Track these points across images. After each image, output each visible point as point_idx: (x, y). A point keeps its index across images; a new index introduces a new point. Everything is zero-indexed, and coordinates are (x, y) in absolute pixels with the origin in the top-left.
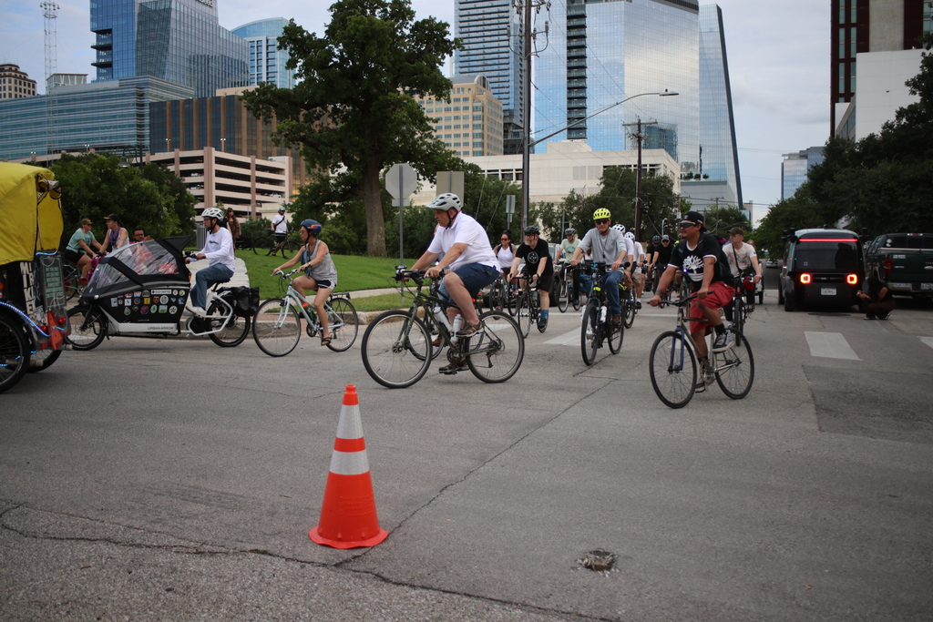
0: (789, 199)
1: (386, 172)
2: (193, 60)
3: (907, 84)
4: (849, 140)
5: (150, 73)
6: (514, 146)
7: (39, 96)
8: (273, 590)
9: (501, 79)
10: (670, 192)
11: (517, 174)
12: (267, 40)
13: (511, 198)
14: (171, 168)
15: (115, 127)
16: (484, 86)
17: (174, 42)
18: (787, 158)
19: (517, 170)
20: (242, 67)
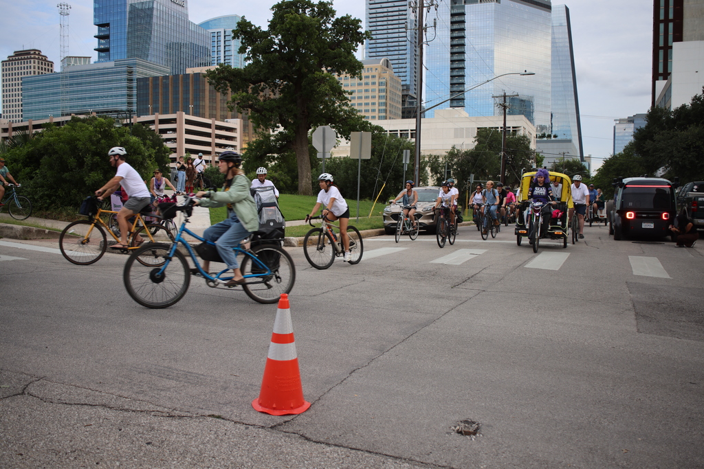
0: (619, 154)
1: (313, 131)
2: (170, 46)
4: (666, 109)
5: (137, 56)
6: (410, 112)
7: (56, 73)
8: (225, 445)
9: (401, 61)
10: (528, 148)
11: (411, 133)
12: (225, 32)
13: (406, 152)
14: (153, 127)
15: (111, 96)
16: (387, 67)
17: (156, 33)
18: (618, 122)
19: (411, 130)
20: (206, 52)
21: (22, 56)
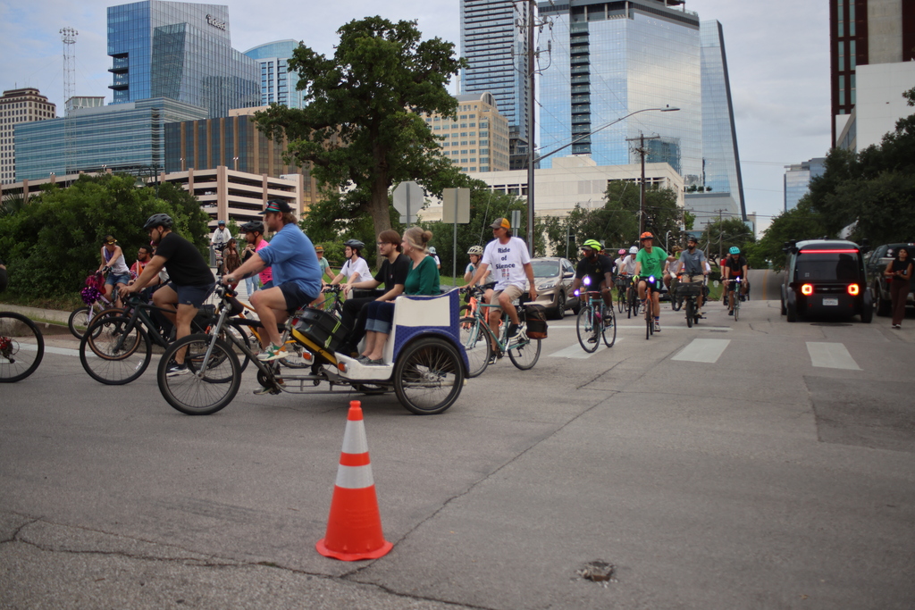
0: (792, 211)
1: (394, 189)
2: (206, 81)
3: (905, 95)
4: (849, 151)
5: (165, 95)
6: (520, 161)
7: (58, 119)
8: (280, 602)
9: (507, 96)
10: (673, 205)
11: (523, 189)
12: (278, 62)
13: (516, 213)
14: (186, 187)
15: (131, 148)
16: (490, 103)
17: (188, 64)
18: (789, 169)
19: (523, 185)
20: (254, 88)
21: (15, 96)
